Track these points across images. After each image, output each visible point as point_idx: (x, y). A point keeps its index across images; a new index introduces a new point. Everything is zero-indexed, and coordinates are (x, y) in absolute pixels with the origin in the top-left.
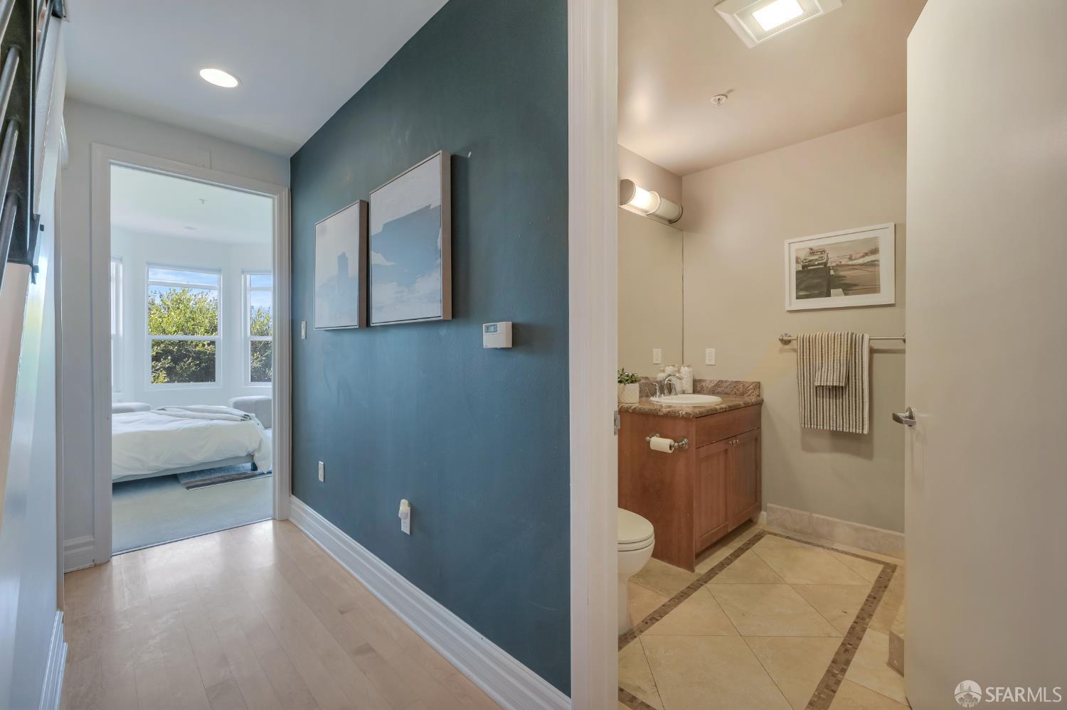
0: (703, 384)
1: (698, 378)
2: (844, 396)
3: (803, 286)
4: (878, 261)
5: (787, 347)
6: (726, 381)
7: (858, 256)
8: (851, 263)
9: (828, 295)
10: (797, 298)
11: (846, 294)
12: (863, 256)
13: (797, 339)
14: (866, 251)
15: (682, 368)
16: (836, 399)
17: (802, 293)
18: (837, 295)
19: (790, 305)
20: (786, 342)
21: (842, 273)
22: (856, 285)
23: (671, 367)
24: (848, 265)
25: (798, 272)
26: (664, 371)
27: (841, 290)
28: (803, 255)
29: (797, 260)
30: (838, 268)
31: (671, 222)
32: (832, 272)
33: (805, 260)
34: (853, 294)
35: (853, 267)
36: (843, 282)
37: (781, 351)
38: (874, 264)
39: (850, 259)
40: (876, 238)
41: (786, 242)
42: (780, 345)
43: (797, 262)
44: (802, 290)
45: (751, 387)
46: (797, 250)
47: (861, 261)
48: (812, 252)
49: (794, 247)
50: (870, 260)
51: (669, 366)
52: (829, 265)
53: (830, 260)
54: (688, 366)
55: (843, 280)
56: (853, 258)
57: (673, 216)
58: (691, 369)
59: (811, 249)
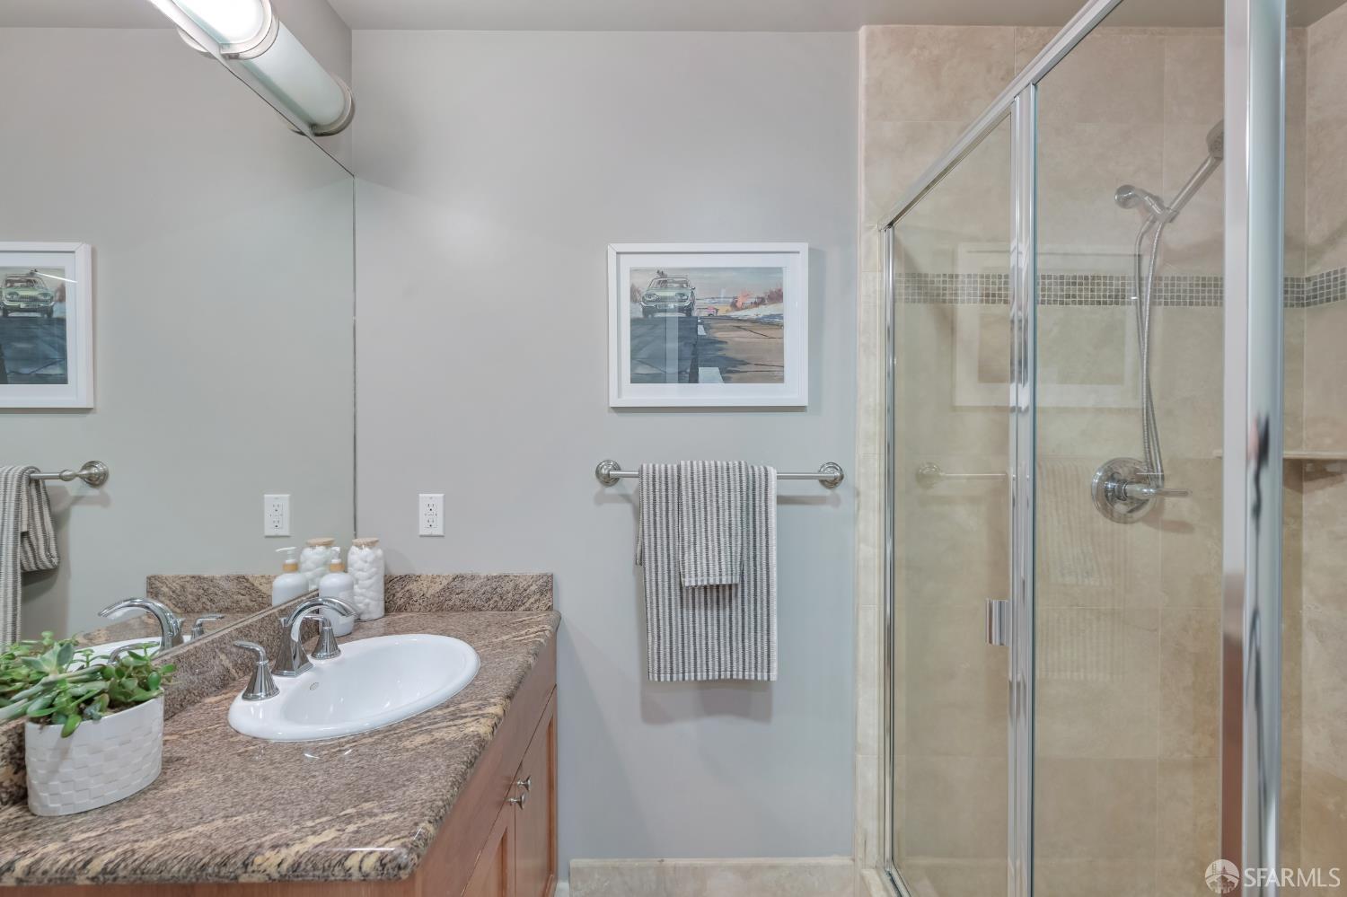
0: (413, 587)
1: (397, 571)
2: (734, 602)
3: (643, 354)
4: (780, 316)
5: (611, 491)
6: (473, 578)
7: (749, 301)
8: (735, 314)
9: (694, 379)
10: (632, 382)
11: (726, 380)
12: (756, 304)
13: (640, 476)
14: (762, 295)
15: (354, 549)
16: (718, 610)
17: (642, 370)
18: (711, 380)
19: (619, 395)
20: (609, 481)
21: (719, 335)
22: (744, 363)
23: (320, 549)
24: (730, 319)
25: (634, 322)
26: (295, 568)
27: (716, 370)
28: (644, 283)
29: (634, 292)
30: (712, 323)
31: (318, 131)
32: (701, 331)
33: (650, 296)
34: (741, 381)
35: (739, 324)
36: (720, 353)
37: (600, 500)
38: (774, 323)
39: (734, 306)
40: (780, 270)
41: (613, 248)
42: (597, 486)
43: (634, 299)
44: (642, 362)
45: (534, 588)
46: (634, 271)
47: (752, 313)
48: (663, 279)
49: (628, 263)
50: (768, 313)
51: (313, 546)
52: (695, 314)
53: (697, 302)
54: (371, 545)
55: (721, 349)
56: (739, 304)
57: (327, 111)
58: (379, 552)
59: (661, 274)
